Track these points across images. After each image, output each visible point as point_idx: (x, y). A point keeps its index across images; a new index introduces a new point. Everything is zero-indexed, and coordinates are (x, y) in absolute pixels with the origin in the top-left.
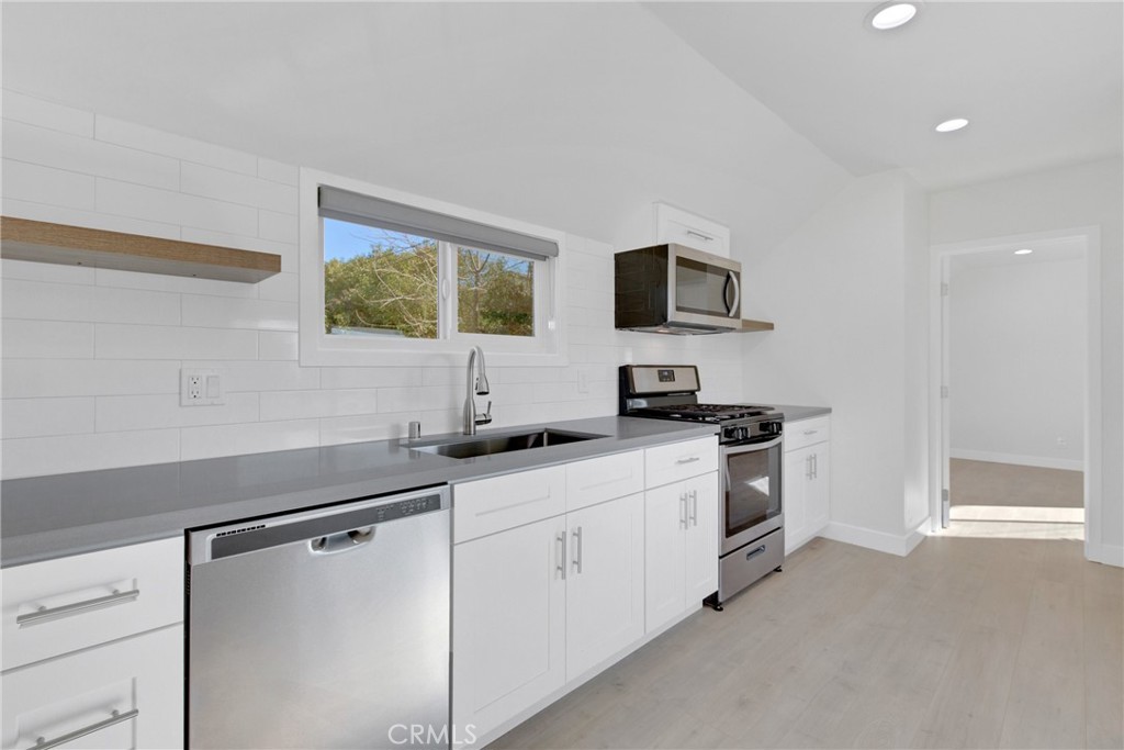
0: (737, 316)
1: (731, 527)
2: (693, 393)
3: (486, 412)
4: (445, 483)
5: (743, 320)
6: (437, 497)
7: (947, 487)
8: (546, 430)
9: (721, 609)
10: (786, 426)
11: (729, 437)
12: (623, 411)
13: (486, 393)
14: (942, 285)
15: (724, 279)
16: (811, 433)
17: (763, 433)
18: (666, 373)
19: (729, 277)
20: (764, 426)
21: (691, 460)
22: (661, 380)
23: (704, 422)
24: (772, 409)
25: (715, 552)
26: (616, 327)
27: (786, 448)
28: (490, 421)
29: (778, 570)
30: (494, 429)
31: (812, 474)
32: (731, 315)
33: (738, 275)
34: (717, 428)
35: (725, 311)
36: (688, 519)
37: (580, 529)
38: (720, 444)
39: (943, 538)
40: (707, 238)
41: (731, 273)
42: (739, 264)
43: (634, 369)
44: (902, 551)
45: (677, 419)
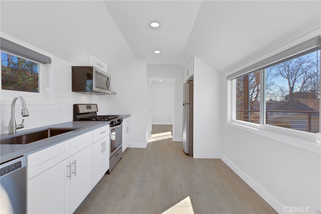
0: (110, 90)
1: (112, 150)
2: (96, 112)
3: (21, 124)
4: (22, 156)
5: (111, 92)
6: (20, 162)
7: (151, 131)
8: (49, 128)
9: (110, 173)
10: (123, 120)
11: (112, 124)
12: (75, 119)
13: (28, 116)
14: (151, 86)
15: (107, 79)
16: (127, 121)
17: (118, 122)
18: (89, 106)
19: (108, 79)
20: (119, 121)
21: (104, 132)
22: (87, 109)
23: (104, 121)
24: (120, 116)
25: (109, 157)
26: (72, 91)
27: (123, 126)
28: (23, 127)
29: (121, 158)
30: (25, 130)
31: (127, 132)
32: (109, 90)
33: (110, 78)
34: (109, 122)
35: (107, 89)
36: (103, 150)
37: (75, 161)
38: (110, 127)
39: (151, 142)
40: (102, 67)
41: (109, 78)
42: (110, 76)
43: (79, 105)
44: (145, 147)
45: (94, 121)
